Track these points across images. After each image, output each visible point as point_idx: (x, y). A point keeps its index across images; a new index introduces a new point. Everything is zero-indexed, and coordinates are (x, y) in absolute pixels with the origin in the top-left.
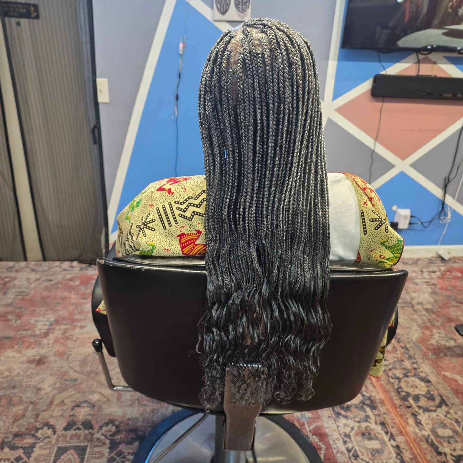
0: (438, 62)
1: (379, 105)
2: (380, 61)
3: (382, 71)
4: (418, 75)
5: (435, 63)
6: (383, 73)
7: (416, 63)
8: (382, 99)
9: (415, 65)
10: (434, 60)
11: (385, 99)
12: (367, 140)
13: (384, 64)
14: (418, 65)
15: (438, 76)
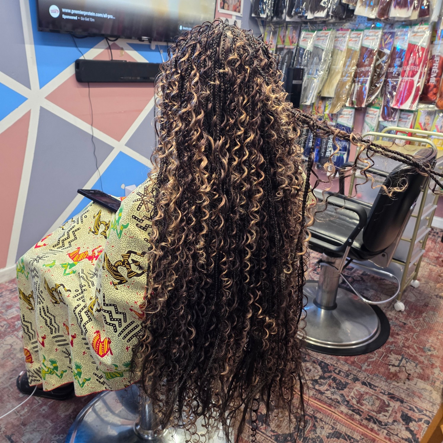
0: (124, 48)
1: (85, 90)
2: (76, 47)
3: (80, 56)
4: (112, 60)
5: (122, 49)
6: (82, 58)
7: (107, 49)
8: (87, 84)
9: (106, 50)
10: (121, 46)
11: (90, 84)
12: (85, 127)
13: (81, 49)
14: (109, 50)
15: (128, 61)
